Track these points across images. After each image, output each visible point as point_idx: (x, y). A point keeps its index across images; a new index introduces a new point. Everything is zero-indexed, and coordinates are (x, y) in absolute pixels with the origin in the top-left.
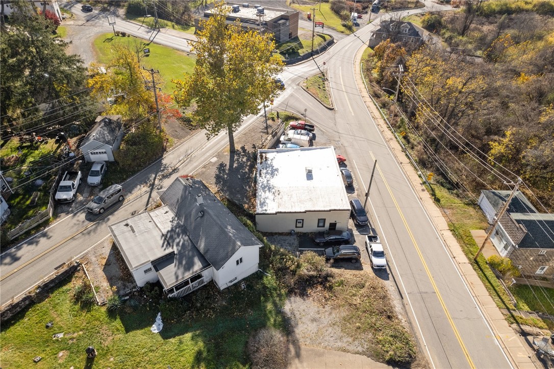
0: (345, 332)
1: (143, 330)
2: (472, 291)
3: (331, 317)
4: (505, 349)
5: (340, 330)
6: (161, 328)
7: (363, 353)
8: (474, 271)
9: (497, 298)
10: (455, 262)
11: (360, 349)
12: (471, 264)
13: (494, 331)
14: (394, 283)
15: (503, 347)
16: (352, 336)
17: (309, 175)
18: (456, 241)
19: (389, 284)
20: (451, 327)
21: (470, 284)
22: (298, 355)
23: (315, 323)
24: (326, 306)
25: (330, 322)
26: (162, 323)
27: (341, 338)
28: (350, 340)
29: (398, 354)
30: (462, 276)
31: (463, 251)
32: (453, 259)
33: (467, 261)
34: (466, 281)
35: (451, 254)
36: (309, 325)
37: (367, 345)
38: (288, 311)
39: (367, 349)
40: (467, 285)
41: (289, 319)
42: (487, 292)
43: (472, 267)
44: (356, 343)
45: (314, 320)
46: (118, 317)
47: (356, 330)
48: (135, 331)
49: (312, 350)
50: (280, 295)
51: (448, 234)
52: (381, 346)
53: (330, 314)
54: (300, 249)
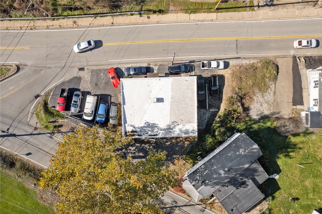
0: (266, 91)
1: (278, 182)
2: (235, 20)
3: (259, 97)
4: (267, 19)
5: (265, 93)
6: (276, 174)
7: (275, 84)
8: (222, 13)
9: (240, 9)
10: (215, 21)
11: (274, 85)
12: (218, 12)
13: (258, 20)
14: (231, 59)
15: (265, 19)
16: (268, 88)
17: (160, 100)
18: (199, 14)
19: (232, 63)
20: (256, 39)
21: (231, 19)
22: (279, 113)
23: (263, 105)
24: (254, 98)
25: (262, 97)
26: (274, 175)
27: (269, 93)
28: (269, 89)
29: (275, 69)
30: (225, 21)
31: (208, 13)
32: (213, 21)
33: (215, 14)
34: (229, 20)
35: (209, 21)
36: (264, 107)
37: (272, 82)
38: (257, 117)
39: (273, 82)
40: (231, 21)
41: (261, 117)
42: (236, 12)
43: (220, 13)
44: (271, 87)
45: (261, 105)
46: (273, 195)
47: (265, 86)
48: (279, 185)
49: (276, 107)
50: (250, 120)
51: (193, 16)
52: (272, 76)
53: (258, 97)
54: (207, 109)
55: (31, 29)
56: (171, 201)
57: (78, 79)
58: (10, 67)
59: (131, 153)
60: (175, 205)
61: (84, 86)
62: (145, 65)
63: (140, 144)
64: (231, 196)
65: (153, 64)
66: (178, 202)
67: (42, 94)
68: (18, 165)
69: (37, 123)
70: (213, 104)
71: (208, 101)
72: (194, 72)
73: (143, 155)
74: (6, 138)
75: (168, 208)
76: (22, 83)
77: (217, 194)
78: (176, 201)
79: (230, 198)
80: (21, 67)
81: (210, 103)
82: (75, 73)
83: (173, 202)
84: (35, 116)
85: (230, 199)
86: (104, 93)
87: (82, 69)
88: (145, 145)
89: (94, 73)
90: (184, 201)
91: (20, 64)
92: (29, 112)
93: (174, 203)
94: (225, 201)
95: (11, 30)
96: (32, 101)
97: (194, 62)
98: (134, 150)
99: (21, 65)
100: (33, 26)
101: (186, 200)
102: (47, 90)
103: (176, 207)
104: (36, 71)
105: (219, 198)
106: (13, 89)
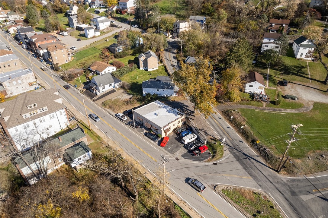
55: (185, 202)
57: (183, 156)
58: (220, 192)
61: (184, 151)
62: (146, 137)
65: (142, 135)
67: (211, 163)
68: (250, 140)
69: (225, 151)
74: (250, 156)
76: (219, 177)
80: (213, 187)
82: (182, 160)
84: (224, 155)
86: (177, 141)
87: (178, 159)
89: (172, 152)
91: (212, 190)
92: (226, 159)
95: (200, 215)
96: (221, 163)
99: (212, 188)
100: (182, 203)
102: (207, 163)
104: (205, 178)
106: (228, 177)
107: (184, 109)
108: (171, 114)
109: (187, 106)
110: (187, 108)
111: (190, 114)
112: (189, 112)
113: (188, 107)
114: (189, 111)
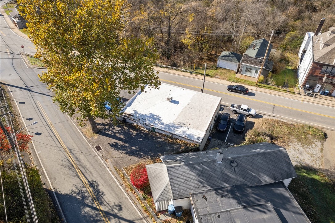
2: (275, 95)
3: (298, 145)
8: (262, 88)
10: (254, 91)
12: (258, 87)
13: (299, 100)
14: (265, 115)
15: (307, 102)
17: (175, 102)
19: (266, 117)
25: (302, 147)
28: (314, 145)
31: (249, 85)
32: (252, 90)
33: (255, 87)
34: (268, 94)
40: (271, 94)
42: (277, 91)
43: (260, 88)
52: (316, 135)
53: (295, 145)
54: (225, 142)
56: (115, 203)
59: (112, 131)
60: (116, 211)
63: (128, 128)
64: (223, 216)
66: (123, 209)
70: (234, 140)
71: (229, 136)
72: (221, 111)
73: (124, 138)
75: (101, 211)
77: (199, 201)
78: (122, 206)
79: (220, 217)
81: (230, 138)
83: (116, 206)
85: (220, 219)
88: (133, 131)
90: (134, 213)
93: (117, 208)
94: (209, 218)
97: (224, 106)
98: (118, 130)
101: (139, 212)
103: (115, 216)
105: (199, 210)
107: (122, 137)
108: (148, 113)
109: (115, 146)
110: (113, 141)
111: (107, 127)
112: (109, 130)
113: (112, 145)
114: (110, 133)
